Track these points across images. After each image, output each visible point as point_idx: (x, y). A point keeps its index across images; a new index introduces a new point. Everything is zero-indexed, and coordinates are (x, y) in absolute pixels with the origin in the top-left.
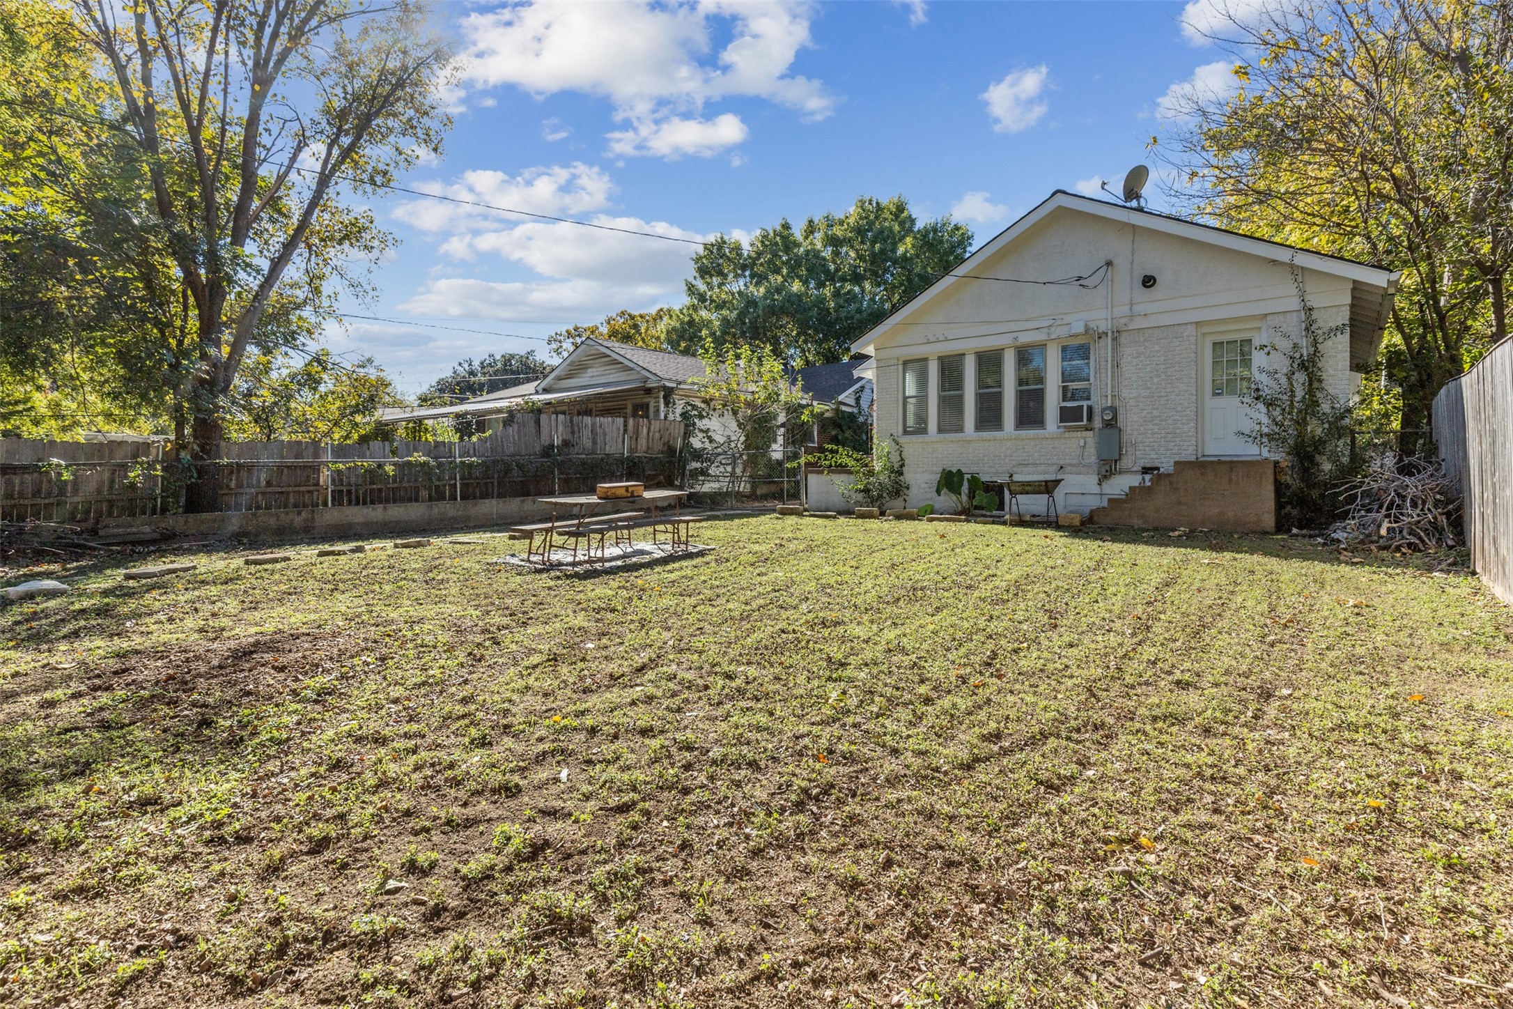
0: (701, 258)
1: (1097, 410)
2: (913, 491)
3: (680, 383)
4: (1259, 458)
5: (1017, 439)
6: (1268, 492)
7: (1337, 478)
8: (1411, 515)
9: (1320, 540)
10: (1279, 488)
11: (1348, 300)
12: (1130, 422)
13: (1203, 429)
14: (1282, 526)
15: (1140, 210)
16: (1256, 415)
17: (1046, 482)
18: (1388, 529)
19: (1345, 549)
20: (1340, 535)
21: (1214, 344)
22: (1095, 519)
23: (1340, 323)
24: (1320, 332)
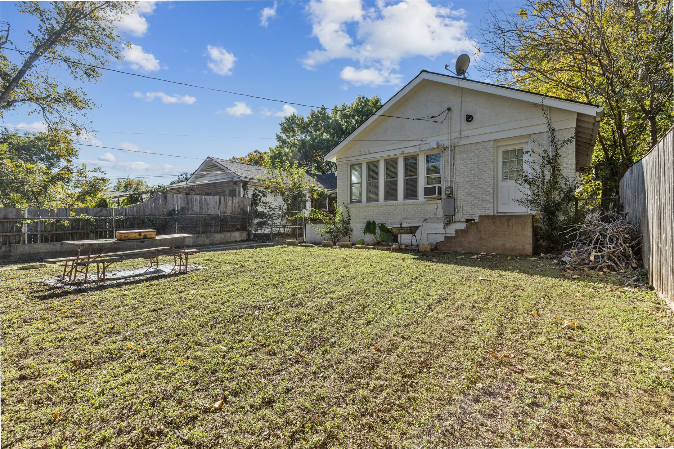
0: (283, 123)
1: (443, 189)
2: (355, 232)
3: (251, 179)
4: (526, 214)
5: (404, 204)
6: (529, 232)
7: (567, 224)
8: (609, 248)
9: (555, 261)
10: (535, 231)
11: (574, 125)
12: (460, 195)
13: (497, 198)
14: (536, 252)
15: (465, 79)
16: (523, 190)
17: (410, 227)
18: (595, 257)
19: (569, 269)
20: (566, 259)
21: (504, 152)
22: (438, 247)
23: (569, 137)
24: (559, 143)
